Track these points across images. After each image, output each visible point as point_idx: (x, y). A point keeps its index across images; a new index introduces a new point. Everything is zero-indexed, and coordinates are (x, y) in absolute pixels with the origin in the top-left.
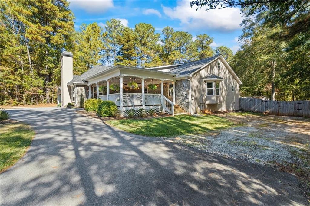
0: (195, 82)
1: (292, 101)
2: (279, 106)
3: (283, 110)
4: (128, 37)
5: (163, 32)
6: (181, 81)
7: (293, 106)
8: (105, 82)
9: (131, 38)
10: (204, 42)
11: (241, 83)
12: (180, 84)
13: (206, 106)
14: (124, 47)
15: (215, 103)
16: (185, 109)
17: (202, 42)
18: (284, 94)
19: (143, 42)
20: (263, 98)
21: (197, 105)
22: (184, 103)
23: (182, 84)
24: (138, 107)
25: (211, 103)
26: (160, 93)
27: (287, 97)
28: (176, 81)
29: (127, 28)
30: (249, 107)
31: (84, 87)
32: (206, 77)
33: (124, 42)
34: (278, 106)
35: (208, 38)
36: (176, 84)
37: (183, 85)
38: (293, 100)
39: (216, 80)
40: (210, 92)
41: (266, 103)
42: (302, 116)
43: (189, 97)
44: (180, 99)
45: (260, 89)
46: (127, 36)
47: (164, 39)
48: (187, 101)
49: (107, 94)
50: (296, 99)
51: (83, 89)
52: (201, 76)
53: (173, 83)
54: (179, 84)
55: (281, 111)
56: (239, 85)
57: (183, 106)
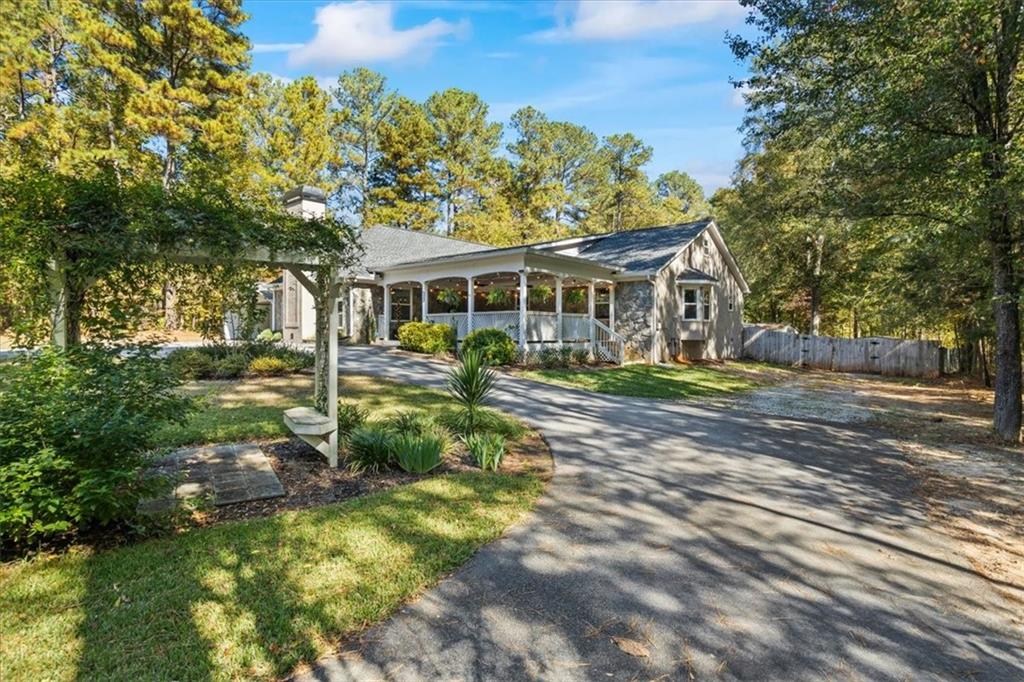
0: (661, 289)
1: (852, 337)
2: (834, 350)
3: (842, 359)
4: (415, 132)
5: (512, 119)
6: (631, 284)
7: (863, 349)
8: (464, 282)
9: (423, 135)
10: (626, 158)
11: (748, 291)
12: (630, 292)
13: (681, 343)
14: (402, 163)
15: (700, 339)
16: (640, 352)
17: (618, 157)
18: (834, 319)
19: (459, 150)
20: (781, 327)
21: (665, 344)
22: (638, 337)
23: (635, 291)
24: (550, 344)
25: (691, 339)
26: (587, 312)
27: (841, 327)
28: (619, 283)
29: (407, 102)
30: (766, 351)
31: (369, 290)
32: (683, 276)
33: (401, 147)
34: (831, 349)
35: (636, 146)
36: (617, 291)
37: (635, 295)
38: (856, 336)
39: (704, 284)
40: (691, 313)
41: (807, 341)
42: (879, 373)
43: (651, 324)
44: (627, 328)
45: (776, 303)
46: (411, 129)
47: (515, 144)
48: (646, 332)
49: (466, 311)
50: (862, 334)
51: (368, 293)
52: (671, 272)
53: (611, 288)
54: (626, 290)
55: (836, 360)
56: (744, 294)
57: (634, 344)
